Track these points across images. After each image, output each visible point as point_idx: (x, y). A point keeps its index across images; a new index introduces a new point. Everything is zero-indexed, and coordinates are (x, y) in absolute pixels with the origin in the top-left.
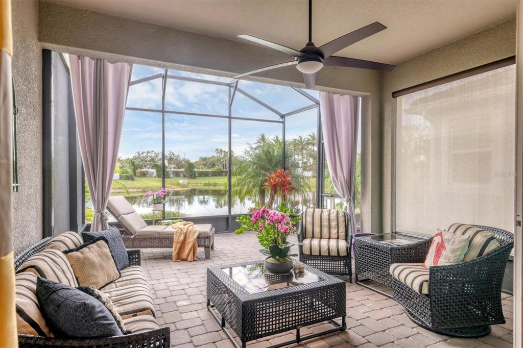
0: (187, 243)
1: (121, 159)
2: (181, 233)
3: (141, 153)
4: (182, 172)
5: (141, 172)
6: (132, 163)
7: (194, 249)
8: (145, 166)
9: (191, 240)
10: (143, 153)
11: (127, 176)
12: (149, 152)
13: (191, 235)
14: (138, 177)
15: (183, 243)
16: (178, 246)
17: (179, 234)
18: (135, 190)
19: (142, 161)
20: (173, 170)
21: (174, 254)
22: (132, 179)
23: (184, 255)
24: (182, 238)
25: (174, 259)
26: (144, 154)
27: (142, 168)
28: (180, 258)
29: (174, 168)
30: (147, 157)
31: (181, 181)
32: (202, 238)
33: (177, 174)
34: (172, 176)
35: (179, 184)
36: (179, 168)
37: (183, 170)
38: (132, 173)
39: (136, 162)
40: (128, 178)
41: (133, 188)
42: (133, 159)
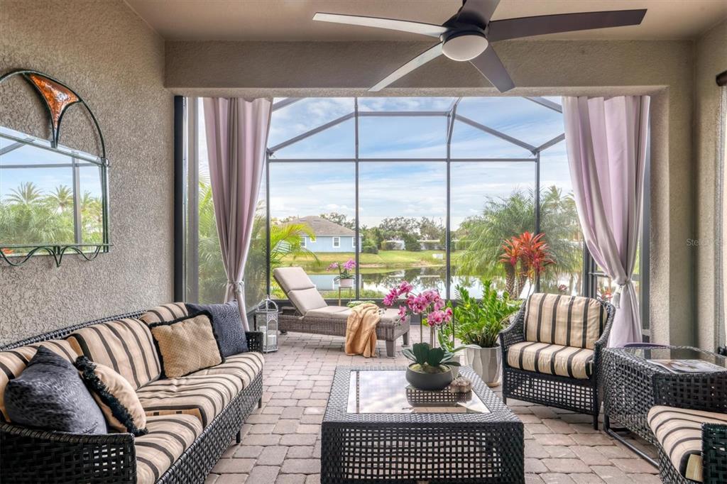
0: (363, 332)
1: (367, 228)
2: (356, 318)
3: (388, 220)
4: (437, 243)
5: (387, 244)
6: (377, 232)
7: (371, 340)
8: (393, 237)
9: (368, 328)
10: (391, 220)
11: (370, 248)
12: (398, 219)
13: (368, 322)
14: (384, 250)
15: (358, 332)
16: (352, 335)
17: (353, 319)
18: (377, 266)
19: (390, 230)
20: (427, 241)
21: (346, 345)
22: (376, 253)
23: (359, 349)
24: (356, 325)
25: (346, 352)
26: (392, 222)
27: (390, 239)
28: (353, 351)
29: (428, 239)
30: (396, 225)
31: (435, 256)
32: (383, 327)
33: (430, 247)
34: (423, 248)
35: (431, 260)
36: (433, 239)
37: (438, 241)
38: (376, 246)
39: (382, 232)
40: (372, 251)
41: (375, 263)
42: (380, 228)
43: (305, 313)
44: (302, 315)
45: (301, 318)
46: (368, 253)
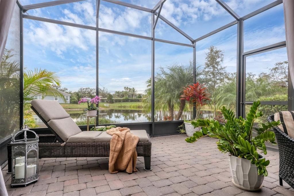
0: (125, 151)
1: (72, 92)
2: (118, 141)
3: (82, 89)
4: (106, 99)
6: (77, 94)
7: (133, 159)
8: (85, 97)
9: (130, 149)
10: (84, 89)
11: (74, 101)
12: (87, 89)
13: (130, 143)
15: (121, 152)
16: (116, 155)
17: (116, 141)
18: (79, 110)
19: (83, 93)
21: (111, 165)
22: (77, 104)
24: (119, 146)
25: (110, 170)
27: (83, 98)
28: (118, 170)
29: (101, 97)
30: (86, 91)
31: (105, 105)
32: (142, 146)
33: (103, 101)
35: (104, 107)
36: (104, 98)
37: (107, 98)
38: (77, 100)
39: (80, 94)
40: (75, 103)
41: (77, 108)
42: (78, 92)
43: (67, 139)
44: (63, 142)
45: (63, 144)
46: (74, 103)
